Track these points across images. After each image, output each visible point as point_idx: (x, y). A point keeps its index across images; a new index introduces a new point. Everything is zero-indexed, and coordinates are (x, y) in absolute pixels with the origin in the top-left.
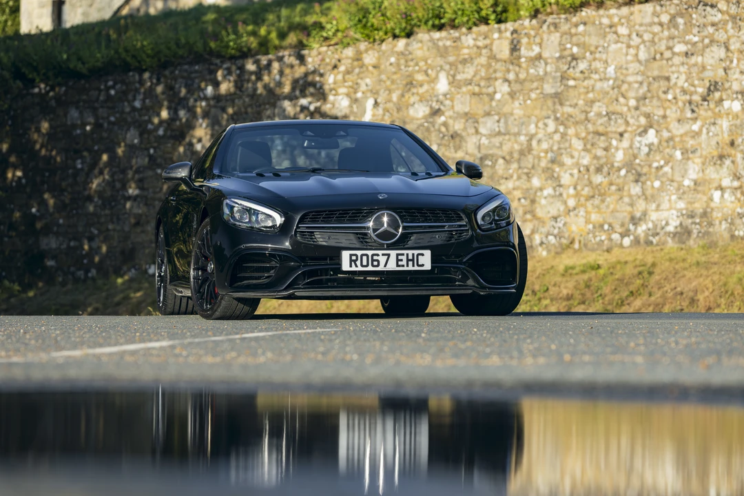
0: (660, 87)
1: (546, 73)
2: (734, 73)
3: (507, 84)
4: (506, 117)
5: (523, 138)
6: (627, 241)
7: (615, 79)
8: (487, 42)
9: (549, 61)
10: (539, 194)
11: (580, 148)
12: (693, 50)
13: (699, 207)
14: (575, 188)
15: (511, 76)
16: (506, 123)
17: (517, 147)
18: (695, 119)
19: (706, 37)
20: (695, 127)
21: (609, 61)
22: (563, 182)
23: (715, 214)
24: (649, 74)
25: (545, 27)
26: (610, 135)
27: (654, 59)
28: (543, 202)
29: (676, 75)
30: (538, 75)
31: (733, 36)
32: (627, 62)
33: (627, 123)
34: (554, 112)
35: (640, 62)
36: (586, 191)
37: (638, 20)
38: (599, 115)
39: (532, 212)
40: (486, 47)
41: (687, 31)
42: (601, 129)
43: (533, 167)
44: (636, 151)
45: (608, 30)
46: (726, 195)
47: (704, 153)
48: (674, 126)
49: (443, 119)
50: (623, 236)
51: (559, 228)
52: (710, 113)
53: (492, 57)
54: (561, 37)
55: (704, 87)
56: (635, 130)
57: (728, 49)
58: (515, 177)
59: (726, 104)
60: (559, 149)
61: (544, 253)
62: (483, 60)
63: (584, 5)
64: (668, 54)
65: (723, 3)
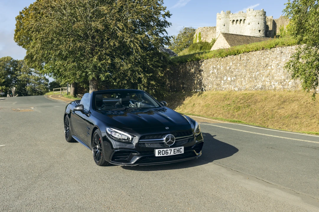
0: (259, 65)
5: (241, 72)
6: (254, 89)
7: (254, 63)
9: (245, 60)
10: (243, 81)
11: (248, 74)
12: (264, 59)
13: (264, 84)
15: (240, 63)
16: (239, 70)
17: (240, 74)
18: (264, 70)
20: (264, 71)
21: (253, 60)
22: (246, 80)
23: (266, 86)
24: (258, 62)
25: (245, 55)
27: (259, 60)
29: (262, 63)
30: (243, 62)
31: (270, 56)
32: (255, 61)
33: (255, 70)
34: (245, 68)
35: (257, 60)
36: (249, 81)
37: (257, 54)
38: (251, 69)
39: (242, 84)
40: (237, 58)
41: (264, 56)
42: (251, 71)
43: (242, 77)
44: (256, 75)
45: (253, 55)
46: (268, 83)
47: (265, 76)
48: (261, 71)
49: (231, 69)
50: (253, 88)
52: (266, 69)
53: (238, 60)
54: (247, 56)
55: (266, 65)
56: (256, 72)
57: (269, 58)
58: (240, 78)
59: (269, 67)
60: (246, 74)
62: (236, 60)
63: (250, 51)
64: (261, 59)
65: (269, 51)
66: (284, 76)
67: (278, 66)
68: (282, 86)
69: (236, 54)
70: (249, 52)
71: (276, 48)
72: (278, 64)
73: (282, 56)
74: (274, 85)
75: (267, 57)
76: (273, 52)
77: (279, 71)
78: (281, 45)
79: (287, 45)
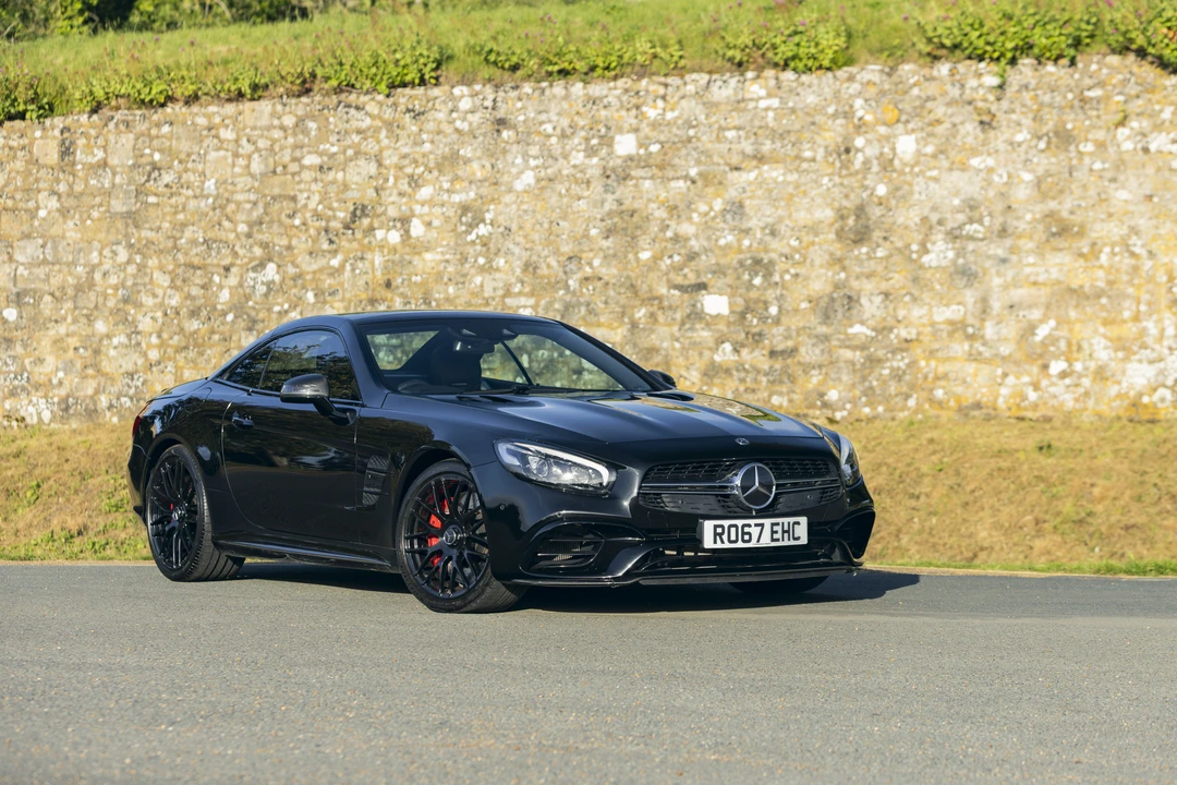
0: (282, 209)
1: (114, 185)
2: (390, 195)
3: (56, 198)
4: (54, 242)
5: (80, 270)
7: (217, 197)
8: (25, 141)
9: (118, 169)
10: (105, 342)
11: (166, 284)
12: (330, 163)
14: (159, 336)
15: (62, 188)
16: (55, 248)
17: (70, 280)
18: (335, 252)
19: (349, 147)
20: (335, 262)
21: (208, 173)
22: (140, 328)
24: (267, 192)
25: (111, 125)
26: (210, 269)
27: (274, 172)
28: (112, 352)
29: (305, 195)
30: (103, 187)
31: (388, 147)
32: (233, 176)
33: (235, 254)
34: (127, 236)
35: (252, 176)
36: (176, 340)
37: (250, 123)
38: (194, 242)
40: (23, 148)
41: (321, 139)
42: (196, 261)
43: (96, 307)
44: (248, 291)
45: (205, 133)
47: (348, 295)
48: (303, 260)
51: (137, 387)
52: (355, 245)
53: (33, 162)
54: (137, 139)
55: (346, 211)
56: (248, 264)
57: (380, 164)
58: (69, 320)
59: (380, 234)
60: (135, 284)
61: (115, 420)
62: (19, 165)
63: (170, 99)
64: (294, 167)
65: (374, 105)
66: (532, 301)
67: (471, 226)
69: (22, 116)
70: (163, 105)
71: (446, 88)
72: (471, 214)
73: (504, 151)
75: (357, 153)
76: (417, 115)
77: (481, 261)
78: (487, 72)
79: (550, 74)
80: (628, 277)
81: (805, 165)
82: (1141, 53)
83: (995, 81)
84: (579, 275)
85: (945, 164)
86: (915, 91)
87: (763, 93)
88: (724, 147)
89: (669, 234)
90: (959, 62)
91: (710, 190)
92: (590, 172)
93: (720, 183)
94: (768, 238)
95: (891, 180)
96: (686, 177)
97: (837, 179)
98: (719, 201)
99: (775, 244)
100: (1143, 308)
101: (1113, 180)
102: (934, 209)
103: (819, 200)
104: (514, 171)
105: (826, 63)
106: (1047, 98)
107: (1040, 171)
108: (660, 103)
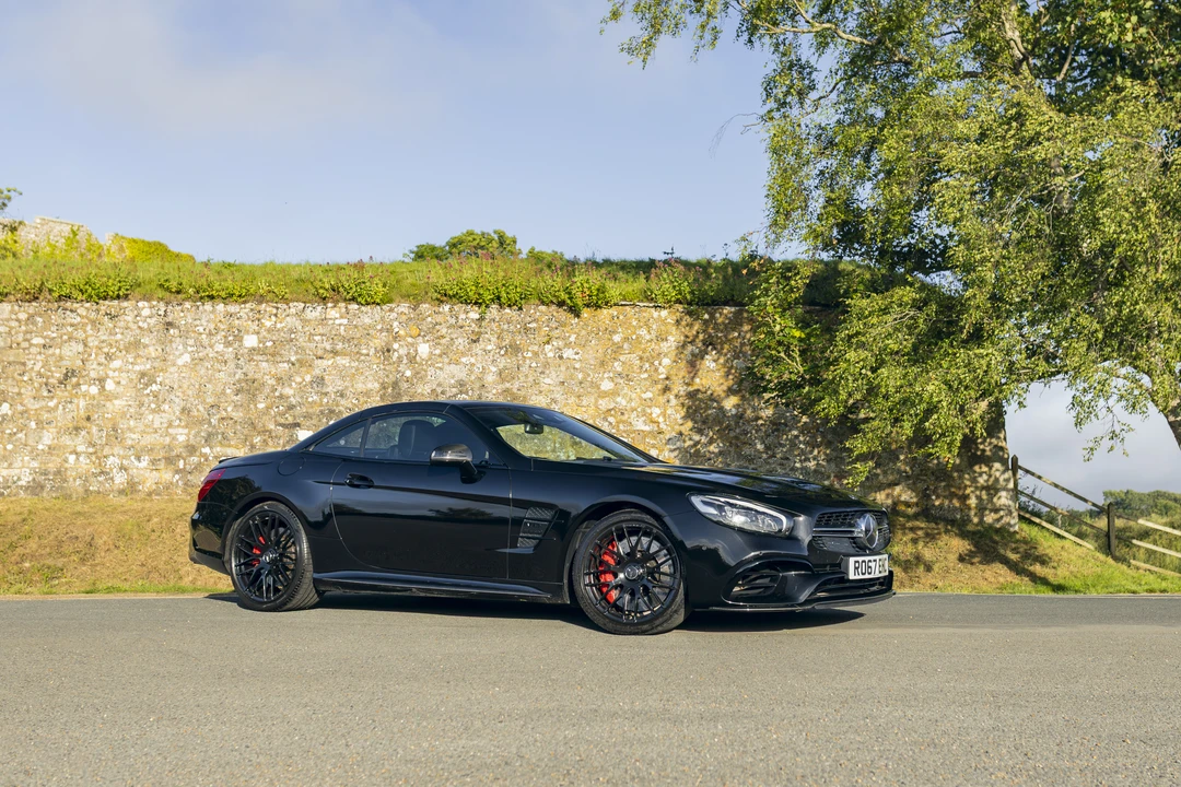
0: (15, 370)
2: (92, 365)
12: (51, 344)
13: (52, 467)
18: (52, 398)
19: (65, 334)
20: (52, 404)
23: (69, 473)
27: (11, 347)
29: (32, 362)
31: (92, 336)
41: (45, 328)
46: (81, 459)
47: (59, 424)
48: (29, 402)
52: (66, 394)
55: (61, 373)
57: (86, 345)
59: (84, 388)
64: (25, 345)
65: (84, 309)
66: (186, 431)
67: (147, 385)
68: (177, 477)
71: (133, 301)
72: (146, 378)
73: (171, 341)
74: (123, 468)
75: (70, 338)
76: (112, 317)
77: (153, 406)
78: (160, 293)
79: (202, 298)
80: (250, 418)
81: (362, 358)
82: (561, 304)
83: (478, 316)
84: (218, 416)
85: (446, 360)
86: (429, 319)
87: (338, 315)
88: (313, 345)
89: (277, 394)
90: (455, 304)
91: (303, 369)
92: (226, 357)
93: (310, 366)
94: (339, 398)
95: (414, 368)
96: (289, 361)
97: (382, 366)
98: (309, 376)
99: (343, 402)
100: (557, 445)
101: (542, 373)
102: (439, 385)
103: (370, 378)
104: (177, 353)
105: (378, 301)
106: (506, 327)
107: (501, 366)
108: (273, 318)
